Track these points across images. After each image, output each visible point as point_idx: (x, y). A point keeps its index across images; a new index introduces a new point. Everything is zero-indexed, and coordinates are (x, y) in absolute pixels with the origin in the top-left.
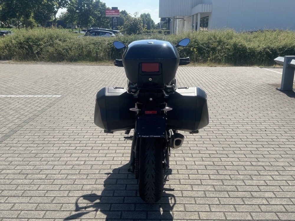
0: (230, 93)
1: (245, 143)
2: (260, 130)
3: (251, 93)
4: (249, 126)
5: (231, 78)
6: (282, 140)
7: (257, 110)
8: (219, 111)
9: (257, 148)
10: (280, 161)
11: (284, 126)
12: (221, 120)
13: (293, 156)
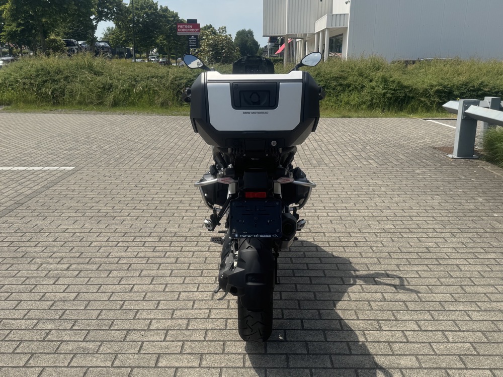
1: (378, 255)
2: (408, 231)
4: (390, 222)
6: (444, 250)
9: (398, 266)
10: (436, 291)
11: (452, 224)
12: (343, 211)
13: (461, 281)
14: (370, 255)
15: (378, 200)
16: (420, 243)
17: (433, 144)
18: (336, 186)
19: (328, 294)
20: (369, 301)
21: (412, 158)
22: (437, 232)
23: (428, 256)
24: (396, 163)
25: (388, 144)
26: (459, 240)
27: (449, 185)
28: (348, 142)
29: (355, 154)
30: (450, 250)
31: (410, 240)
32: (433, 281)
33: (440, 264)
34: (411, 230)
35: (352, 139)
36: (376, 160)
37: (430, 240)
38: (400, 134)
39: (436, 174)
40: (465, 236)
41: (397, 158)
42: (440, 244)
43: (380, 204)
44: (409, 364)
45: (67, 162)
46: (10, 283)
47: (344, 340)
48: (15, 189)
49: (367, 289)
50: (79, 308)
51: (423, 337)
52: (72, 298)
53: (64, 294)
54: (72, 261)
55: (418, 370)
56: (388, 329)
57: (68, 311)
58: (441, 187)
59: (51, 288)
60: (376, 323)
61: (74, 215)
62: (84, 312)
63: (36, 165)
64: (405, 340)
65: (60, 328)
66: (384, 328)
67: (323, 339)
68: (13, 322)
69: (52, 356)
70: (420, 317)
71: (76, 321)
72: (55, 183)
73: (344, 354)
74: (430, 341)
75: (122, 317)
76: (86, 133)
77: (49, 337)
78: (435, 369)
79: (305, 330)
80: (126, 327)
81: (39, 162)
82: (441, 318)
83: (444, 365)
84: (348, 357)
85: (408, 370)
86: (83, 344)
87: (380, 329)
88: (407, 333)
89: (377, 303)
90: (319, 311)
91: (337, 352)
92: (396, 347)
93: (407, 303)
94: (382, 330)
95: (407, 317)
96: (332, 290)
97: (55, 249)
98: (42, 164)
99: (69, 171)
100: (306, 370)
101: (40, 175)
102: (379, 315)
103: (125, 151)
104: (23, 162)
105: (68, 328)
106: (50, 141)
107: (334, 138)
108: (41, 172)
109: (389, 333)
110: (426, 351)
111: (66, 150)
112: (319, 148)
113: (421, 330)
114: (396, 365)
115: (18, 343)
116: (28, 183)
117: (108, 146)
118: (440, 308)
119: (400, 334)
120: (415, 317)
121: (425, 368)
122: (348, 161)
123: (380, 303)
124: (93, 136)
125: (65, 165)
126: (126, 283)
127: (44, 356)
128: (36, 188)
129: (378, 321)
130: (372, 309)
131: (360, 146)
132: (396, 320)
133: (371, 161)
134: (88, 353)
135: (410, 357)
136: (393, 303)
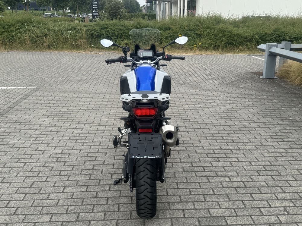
0: (211, 82)
1: (218, 130)
2: (234, 118)
3: (232, 82)
4: (225, 114)
5: (215, 67)
6: (253, 126)
7: (235, 98)
8: (198, 101)
9: (228, 134)
10: (247, 145)
11: (258, 113)
12: (199, 108)
13: (261, 140)
14: (214, 129)
15: (219, 102)
16: (241, 123)
17: (251, 71)
18: (195, 95)
19: (192, 147)
20: (213, 150)
21: (239, 79)
22: (250, 118)
23: (245, 129)
24: (229, 82)
25: (224, 71)
26: (261, 121)
27: (259, 94)
28: (201, 70)
29: (206, 77)
30: (256, 126)
31: (235, 122)
32: (246, 141)
33: (251, 133)
34: (236, 117)
35: (203, 68)
36: (218, 80)
37: (246, 122)
38: (232, 65)
39: (252, 88)
40: (265, 119)
41: (230, 79)
42: (251, 124)
43: (220, 105)
44: (233, 174)
45: (30, 84)
46: (23, 147)
47: (201, 166)
48: (5, 99)
49: (212, 145)
50: (65, 157)
51: (240, 164)
52: (60, 153)
53: (55, 151)
54: (54, 136)
55: (236, 177)
56: (222, 161)
57: (59, 158)
58: (254, 94)
59: (46, 149)
60: (217, 159)
61: (46, 113)
62: (68, 158)
63: (11, 86)
64: (231, 165)
65: (58, 165)
66: (221, 161)
67: (191, 166)
68: (32, 163)
69: (58, 177)
70: (239, 156)
71: (65, 162)
72: (28, 96)
73: (202, 171)
74: (243, 165)
75: (89, 160)
76: (36, 66)
77: (54, 169)
78: (244, 176)
79: (182, 162)
80: (92, 164)
81: (13, 84)
82: (249, 156)
83: (249, 175)
84: (203, 172)
85: (232, 177)
86: (72, 172)
87: (219, 161)
88: (232, 163)
89: (217, 150)
90: (188, 155)
91: (198, 170)
92: (226, 168)
93: (232, 150)
94: (220, 162)
95: (232, 156)
96: (195, 146)
97: (42, 130)
98: (15, 85)
99: (34, 89)
100: (183, 178)
101: (17, 92)
102: (218, 156)
103: (65, 77)
104: (3, 84)
105: (62, 165)
106: (15, 71)
107: (193, 67)
108: (16, 90)
109: (223, 163)
110: (241, 169)
111: (27, 77)
112: (184, 74)
113: (239, 161)
114: (226, 175)
115: (39, 172)
116: (11, 96)
117: (53, 74)
118: (249, 152)
119: (229, 163)
120: (236, 156)
121: (240, 176)
122: (201, 81)
123: (219, 151)
124: (41, 68)
125: (30, 86)
126: (86, 145)
127: (54, 177)
128: (17, 99)
129: (218, 158)
130: (215, 153)
131: (208, 72)
132: (227, 157)
133: (215, 81)
134: (76, 175)
135: (233, 172)
136: (226, 150)
